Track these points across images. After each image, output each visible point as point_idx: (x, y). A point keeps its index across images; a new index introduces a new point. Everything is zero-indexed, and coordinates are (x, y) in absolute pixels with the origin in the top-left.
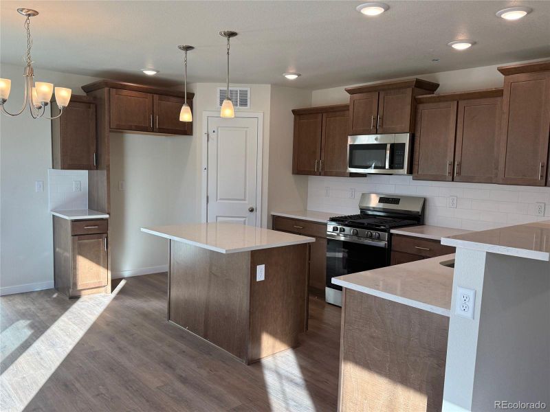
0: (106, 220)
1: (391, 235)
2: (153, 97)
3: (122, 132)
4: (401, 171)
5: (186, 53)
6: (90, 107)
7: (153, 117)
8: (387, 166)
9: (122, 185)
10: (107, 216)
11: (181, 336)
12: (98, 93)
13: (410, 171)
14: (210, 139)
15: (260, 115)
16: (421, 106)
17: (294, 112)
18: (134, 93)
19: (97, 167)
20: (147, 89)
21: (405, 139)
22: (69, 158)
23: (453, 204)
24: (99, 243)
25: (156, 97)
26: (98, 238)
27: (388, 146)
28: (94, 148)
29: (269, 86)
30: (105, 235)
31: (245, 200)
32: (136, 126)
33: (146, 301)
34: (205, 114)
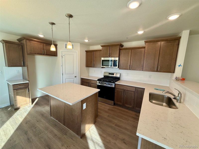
0: (28, 83)
1: (115, 84)
2: (43, 44)
3: (34, 55)
4: (116, 67)
5: (52, 26)
6: (19, 46)
7: (44, 51)
8: (113, 66)
9: (35, 71)
10: (28, 82)
11: (55, 125)
12: (22, 42)
13: (118, 67)
14: (63, 58)
15: (77, 51)
16: (121, 51)
17: (86, 51)
18: (36, 43)
19: (24, 66)
20: (41, 42)
21: (117, 59)
22: (11, 63)
23: (127, 75)
24: (25, 91)
25: (45, 44)
26: (25, 89)
27: (113, 61)
28: (22, 60)
29: (79, 44)
30: (28, 88)
31: (73, 74)
32: (38, 53)
33: (44, 107)
34: (61, 51)
